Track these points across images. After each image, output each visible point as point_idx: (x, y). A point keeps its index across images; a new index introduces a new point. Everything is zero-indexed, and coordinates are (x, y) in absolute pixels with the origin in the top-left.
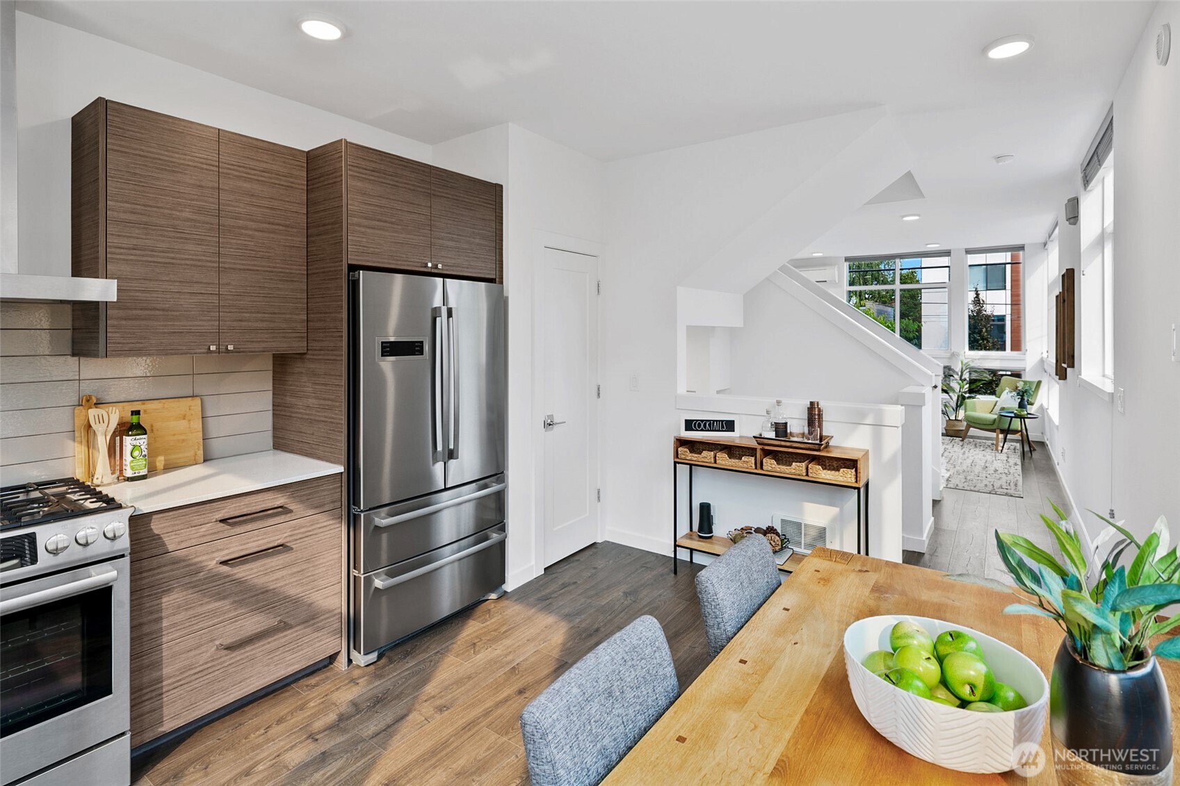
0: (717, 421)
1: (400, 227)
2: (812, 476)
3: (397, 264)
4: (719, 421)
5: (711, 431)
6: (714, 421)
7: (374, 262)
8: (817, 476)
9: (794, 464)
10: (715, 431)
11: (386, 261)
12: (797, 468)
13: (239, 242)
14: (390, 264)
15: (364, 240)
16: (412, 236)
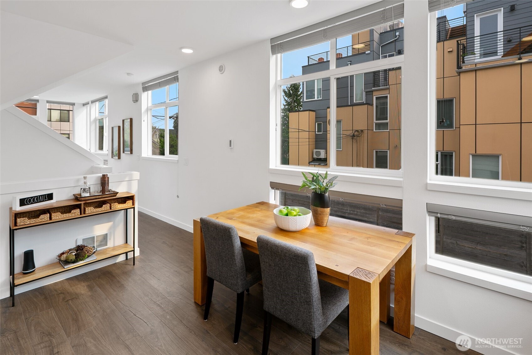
0: (41, 196)
2: (113, 209)
4: (43, 195)
5: (38, 202)
6: (40, 196)
8: (116, 208)
9: (104, 205)
10: (41, 202)
12: (106, 207)
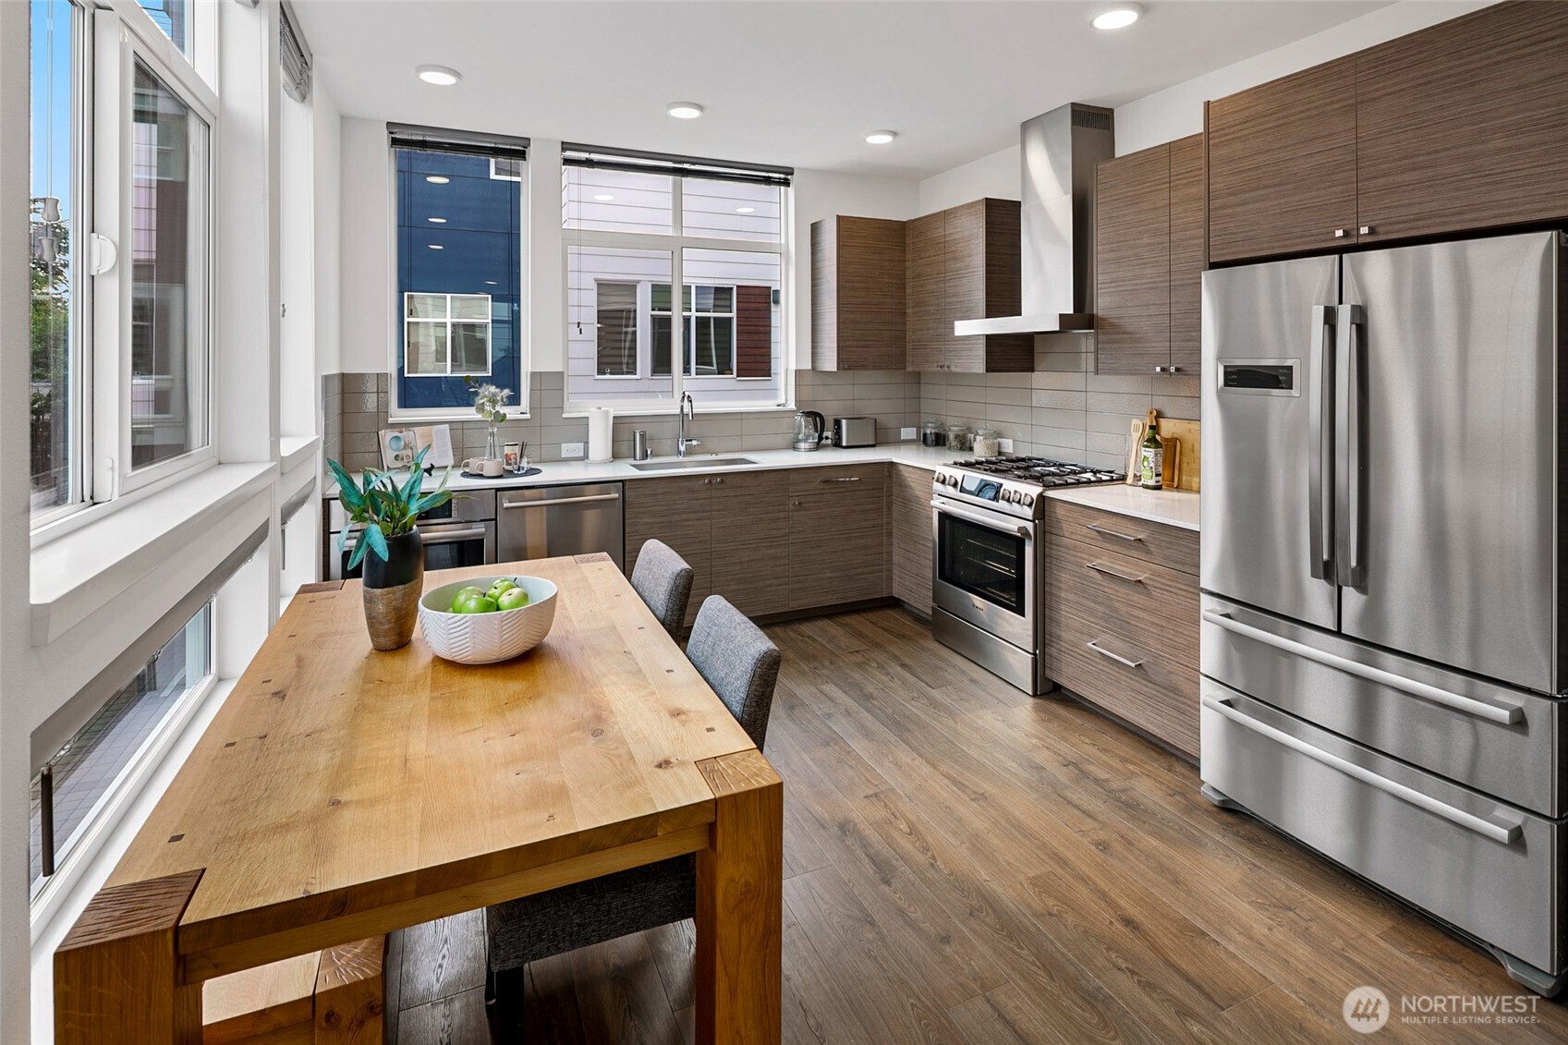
1: (1291, 186)
3: (1285, 246)
7: (1246, 252)
11: (1265, 245)
13: (1188, 254)
14: (1273, 248)
15: (1232, 225)
16: (1314, 193)
